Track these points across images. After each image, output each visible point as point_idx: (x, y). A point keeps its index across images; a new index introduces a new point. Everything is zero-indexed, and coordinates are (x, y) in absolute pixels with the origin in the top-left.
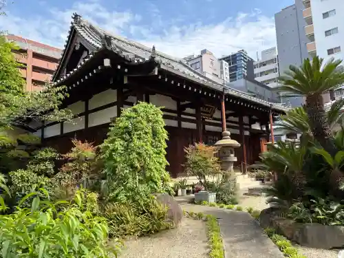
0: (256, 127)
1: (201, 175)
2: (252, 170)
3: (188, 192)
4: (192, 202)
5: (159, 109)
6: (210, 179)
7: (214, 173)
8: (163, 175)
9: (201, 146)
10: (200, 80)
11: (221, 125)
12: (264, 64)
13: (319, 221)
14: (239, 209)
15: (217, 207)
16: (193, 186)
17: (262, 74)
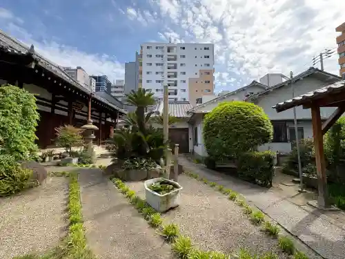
0: (109, 120)
1: (68, 147)
2: (103, 144)
3: (55, 158)
4: (58, 165)
5: (32, 95)
6: (74, 149)
7: (79, 145)
8: (31, 147)
9: (69, 127)
10: (74, 84)
11: (87, 116)
12: (116, 87)
13: (137, 168)
14: (94, 166)
15: (79, 167)
16: (60, 154)
17: (115, 92)
